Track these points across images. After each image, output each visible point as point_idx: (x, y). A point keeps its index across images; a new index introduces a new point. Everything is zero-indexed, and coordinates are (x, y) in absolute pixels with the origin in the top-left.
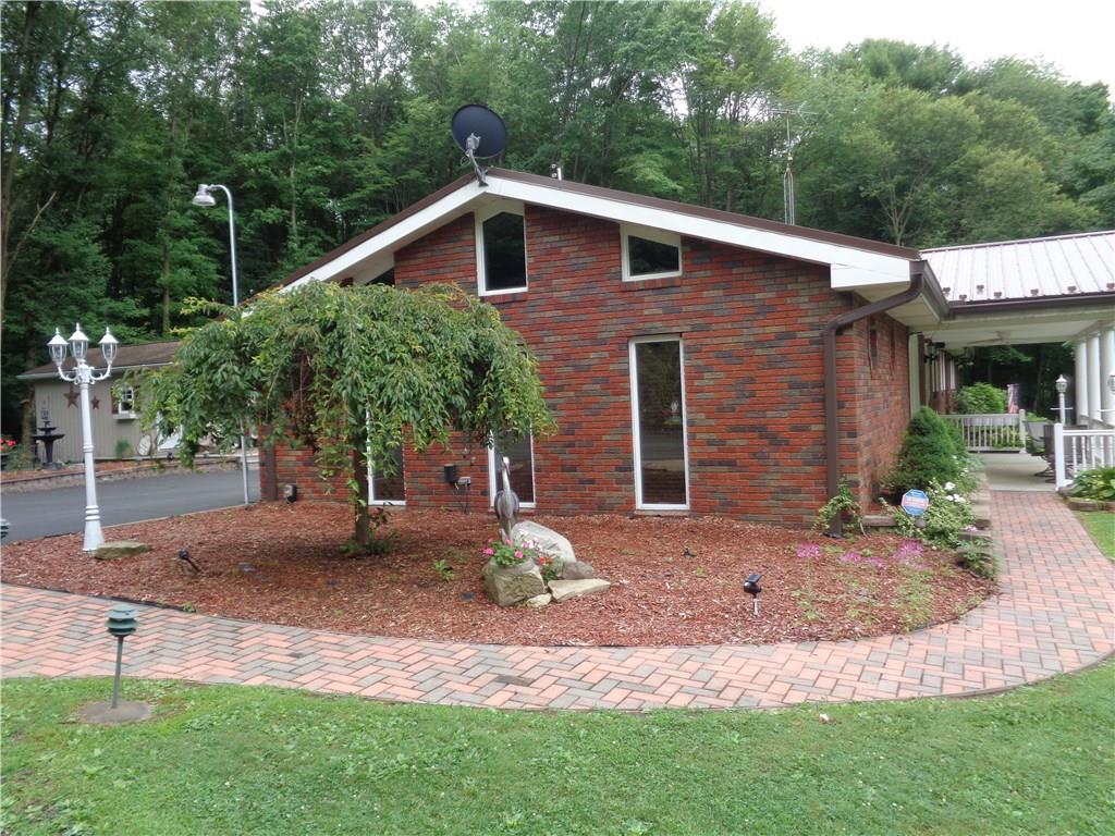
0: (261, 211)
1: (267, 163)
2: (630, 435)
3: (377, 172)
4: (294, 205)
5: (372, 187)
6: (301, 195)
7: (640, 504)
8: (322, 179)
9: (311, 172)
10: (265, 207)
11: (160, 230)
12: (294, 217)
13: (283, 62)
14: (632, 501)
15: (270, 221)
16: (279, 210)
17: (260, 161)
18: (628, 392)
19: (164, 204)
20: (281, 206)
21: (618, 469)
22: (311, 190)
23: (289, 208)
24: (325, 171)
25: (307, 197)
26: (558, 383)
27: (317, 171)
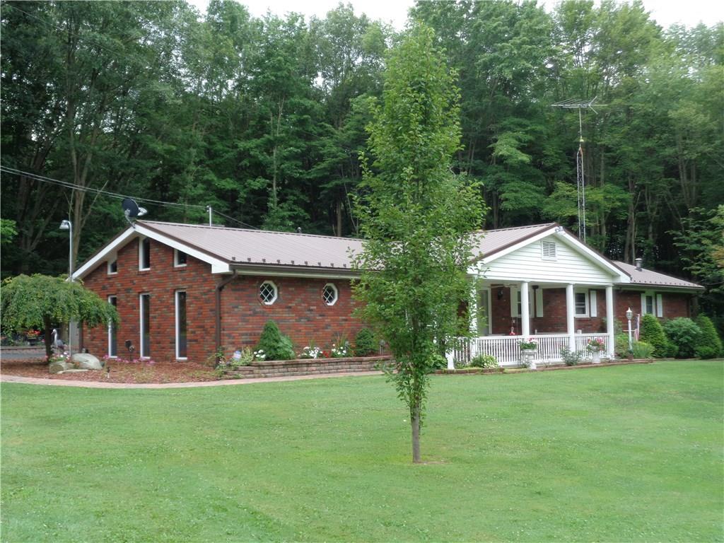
0: (252, 181)
1: (257, 147)
2: (175, 329)
3: (334, 149)
4: (275, 176)
5: (329, 160)
6: (278, 168)
7: (178, 358)
8: (295, 157)
9: (285, 152)
10: (255, 177)
11: (180, 198)
12: (274, 184)
13: (268, 77)
14: (175, 356)
15: (256, 188)
16: (263, 180)
17: (252, 146)
18: (174, 312)
19: (184, 180)
20: (266, 177)
21: (171, 343)
22: (287, 164)
23: (271, 178)
24: (296, 150)
25: (283, 170)
26: (157, 307)
27: (290, 151)
